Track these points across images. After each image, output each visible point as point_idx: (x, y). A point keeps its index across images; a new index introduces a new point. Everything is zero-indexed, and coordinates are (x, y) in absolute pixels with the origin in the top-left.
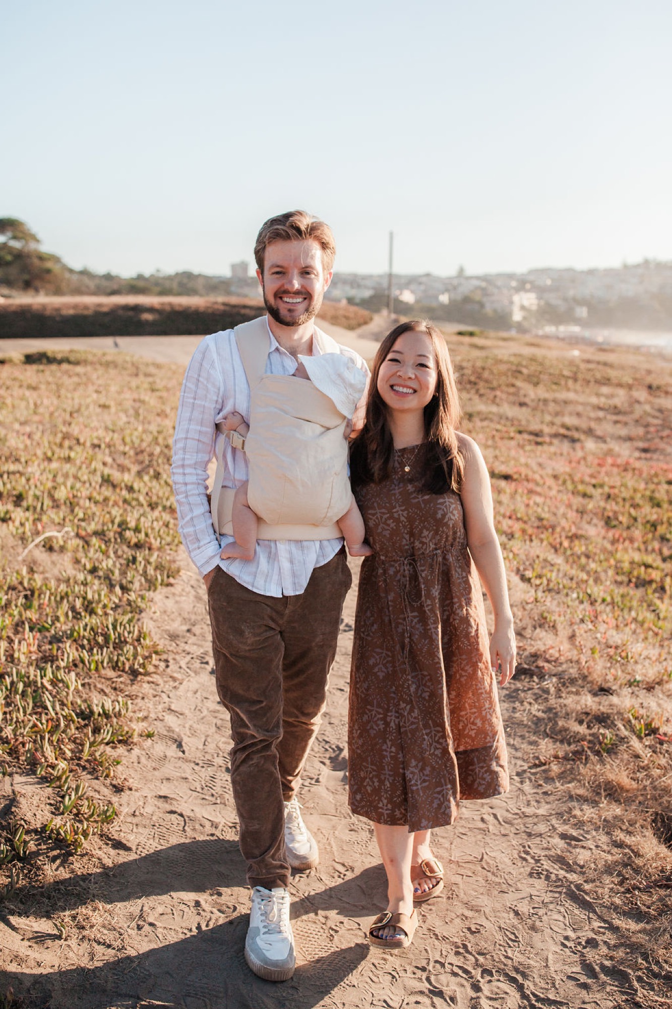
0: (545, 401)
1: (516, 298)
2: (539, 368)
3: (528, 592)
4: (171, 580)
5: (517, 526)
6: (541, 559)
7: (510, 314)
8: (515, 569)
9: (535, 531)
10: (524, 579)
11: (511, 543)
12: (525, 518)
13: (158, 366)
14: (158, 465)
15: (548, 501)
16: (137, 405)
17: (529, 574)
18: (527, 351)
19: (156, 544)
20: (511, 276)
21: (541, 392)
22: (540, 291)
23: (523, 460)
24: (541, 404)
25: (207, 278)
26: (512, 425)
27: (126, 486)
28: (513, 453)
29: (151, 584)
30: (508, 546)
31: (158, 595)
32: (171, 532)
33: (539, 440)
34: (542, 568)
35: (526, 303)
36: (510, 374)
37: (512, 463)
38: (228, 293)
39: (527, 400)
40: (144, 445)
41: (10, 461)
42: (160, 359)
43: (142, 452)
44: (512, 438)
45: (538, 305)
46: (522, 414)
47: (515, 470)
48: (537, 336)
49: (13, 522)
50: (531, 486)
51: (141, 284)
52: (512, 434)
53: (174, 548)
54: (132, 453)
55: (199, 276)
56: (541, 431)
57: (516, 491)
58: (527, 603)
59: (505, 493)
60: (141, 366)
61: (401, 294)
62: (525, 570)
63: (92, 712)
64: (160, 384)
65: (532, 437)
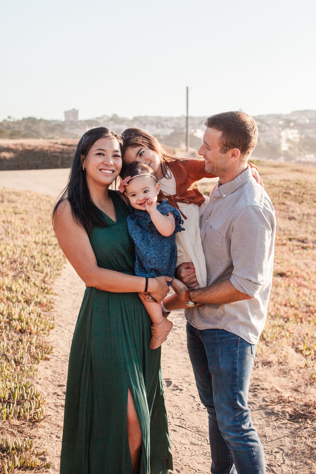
0: (308, 215)
1: (283, 134)
2: (303, 190)
3: (301, 360)
4: (49, 356)
5: (292, 311)
6: (309, 336)
7: (279, 145)
8: (291, 344)
9: (304, 314)
10: (297, 350)
11: (287, 325)
12: (297, 306)
13: (18, 194)
14: (28, 272)
15: (313, 292)
16: (6, 225)
17: (301, 347)
18: (294, 176)
19: (34, 330)
20: (278, 117)
21: (305, 209)
22: (301, 127)
23: (293, 261)
24: (305, 217)
25: (47, 122)
26: (284, 235)
27: (7, 287)
28: (285, 256)
29: (35, 359)
30: (285, 327)
31: (41, 366)
32: (44, 321)
33: (305, 245)
34: (311, 343)
35: (291, 137)
36: (281, 194)
37: (286, 263)
38: (63, 134)
39: (294, 215)
40: (16, 257)
42: (18, 189)
43: (15, 261)
44: (285, 245)
45: (300, 138)
46: (291, 225)
47: (288, 269)
48: (299, 162)
50: (300, 280)
52: (284, 242)
53: (46, 332)
54: (7, 262)
55: (41, 120)
56: (306, 239)
57: (289, 286)
58: (301, 368)
59: (281, 286)
60: (5, 194)
61: (195, 131)
62: (298, 344)
63: (8, 447)
64: (21, 208)
65: (299, 243)
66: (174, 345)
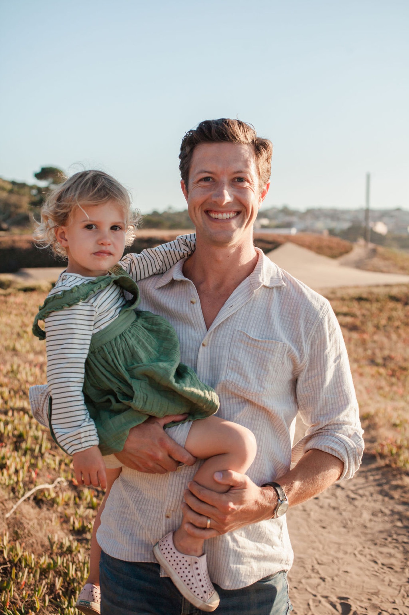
41: (18, 396)
49: (8, 470)
51: (155, 219)
66: (353, 528)
